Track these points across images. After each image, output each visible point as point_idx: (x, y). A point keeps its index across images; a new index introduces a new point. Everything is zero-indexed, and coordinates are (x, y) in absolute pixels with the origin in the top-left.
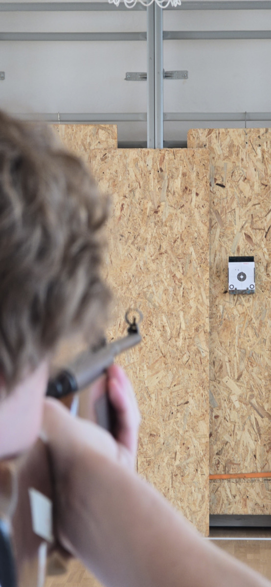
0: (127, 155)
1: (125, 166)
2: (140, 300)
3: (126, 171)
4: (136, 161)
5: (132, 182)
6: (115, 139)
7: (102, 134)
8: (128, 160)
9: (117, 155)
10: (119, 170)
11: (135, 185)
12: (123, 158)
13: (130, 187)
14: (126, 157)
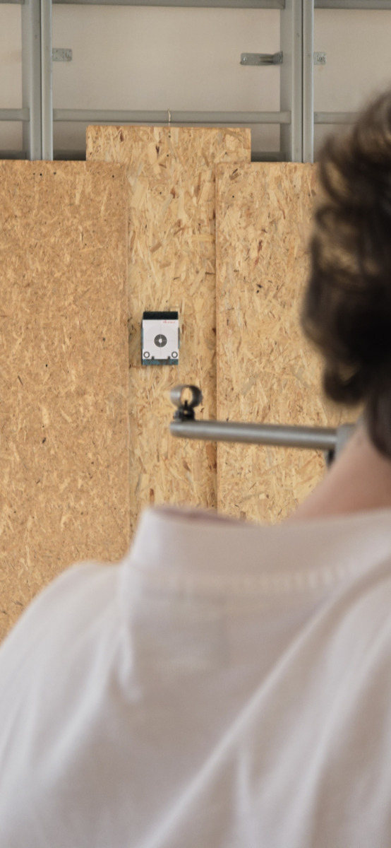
0: (266, 172)
1: (264, 188)
2: (285, 377)
3: (264, 194)
4: (279, 180)
5: (274, 210)
6: (248, 148)
7: (231, 142)
8: (268, 179)
9: (252, 172)
10: (255, 193)
11: (278, 213)
12: (260, 176)
13: (271, 216)
14: (264, 175)
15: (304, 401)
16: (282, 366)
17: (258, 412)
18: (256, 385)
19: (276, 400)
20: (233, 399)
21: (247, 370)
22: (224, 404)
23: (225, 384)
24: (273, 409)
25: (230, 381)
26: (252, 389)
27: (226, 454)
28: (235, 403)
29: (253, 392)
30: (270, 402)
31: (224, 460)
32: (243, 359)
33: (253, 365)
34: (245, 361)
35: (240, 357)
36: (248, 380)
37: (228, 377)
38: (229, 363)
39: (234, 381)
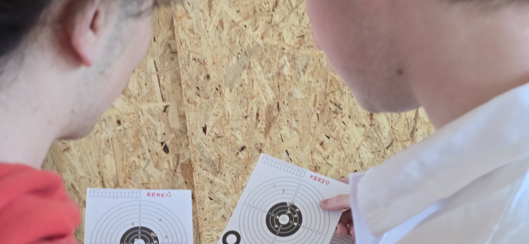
15: (342, 93)
16: (297, 33)
17: (258, 114)
18: (249, 68)
19: (290, 94)
20: (211, 94)
21: (232, 42)
22: (195, 103)
23: (194, 68)
24: (285, 109)
25: (203, 63)
26: (244, 75)
27: (209, 184)
28: (215, 101)
29: (247, 82)
30: (278, 97)
31: (206, 193)
32: (221, 23)
33: (241, 33)
34: (226, 26)
35: (216, 19)
36: (235, 59)
37: (198, 57)
38: (196, 30)
39: (209, 62)
